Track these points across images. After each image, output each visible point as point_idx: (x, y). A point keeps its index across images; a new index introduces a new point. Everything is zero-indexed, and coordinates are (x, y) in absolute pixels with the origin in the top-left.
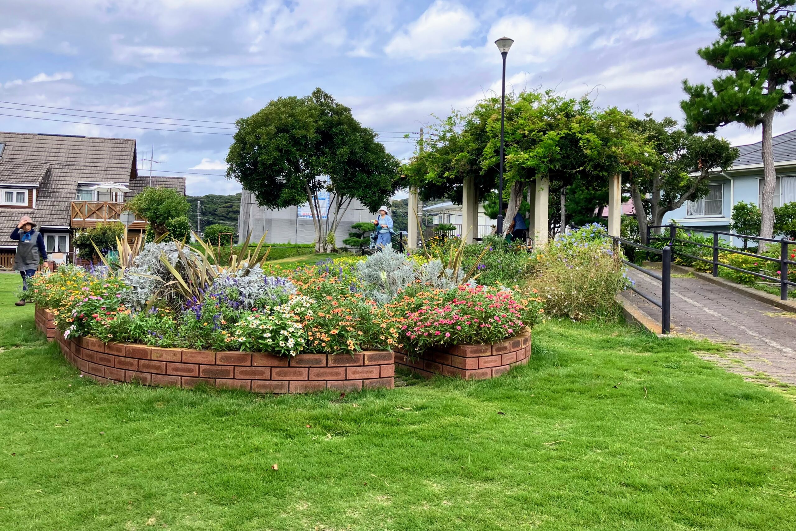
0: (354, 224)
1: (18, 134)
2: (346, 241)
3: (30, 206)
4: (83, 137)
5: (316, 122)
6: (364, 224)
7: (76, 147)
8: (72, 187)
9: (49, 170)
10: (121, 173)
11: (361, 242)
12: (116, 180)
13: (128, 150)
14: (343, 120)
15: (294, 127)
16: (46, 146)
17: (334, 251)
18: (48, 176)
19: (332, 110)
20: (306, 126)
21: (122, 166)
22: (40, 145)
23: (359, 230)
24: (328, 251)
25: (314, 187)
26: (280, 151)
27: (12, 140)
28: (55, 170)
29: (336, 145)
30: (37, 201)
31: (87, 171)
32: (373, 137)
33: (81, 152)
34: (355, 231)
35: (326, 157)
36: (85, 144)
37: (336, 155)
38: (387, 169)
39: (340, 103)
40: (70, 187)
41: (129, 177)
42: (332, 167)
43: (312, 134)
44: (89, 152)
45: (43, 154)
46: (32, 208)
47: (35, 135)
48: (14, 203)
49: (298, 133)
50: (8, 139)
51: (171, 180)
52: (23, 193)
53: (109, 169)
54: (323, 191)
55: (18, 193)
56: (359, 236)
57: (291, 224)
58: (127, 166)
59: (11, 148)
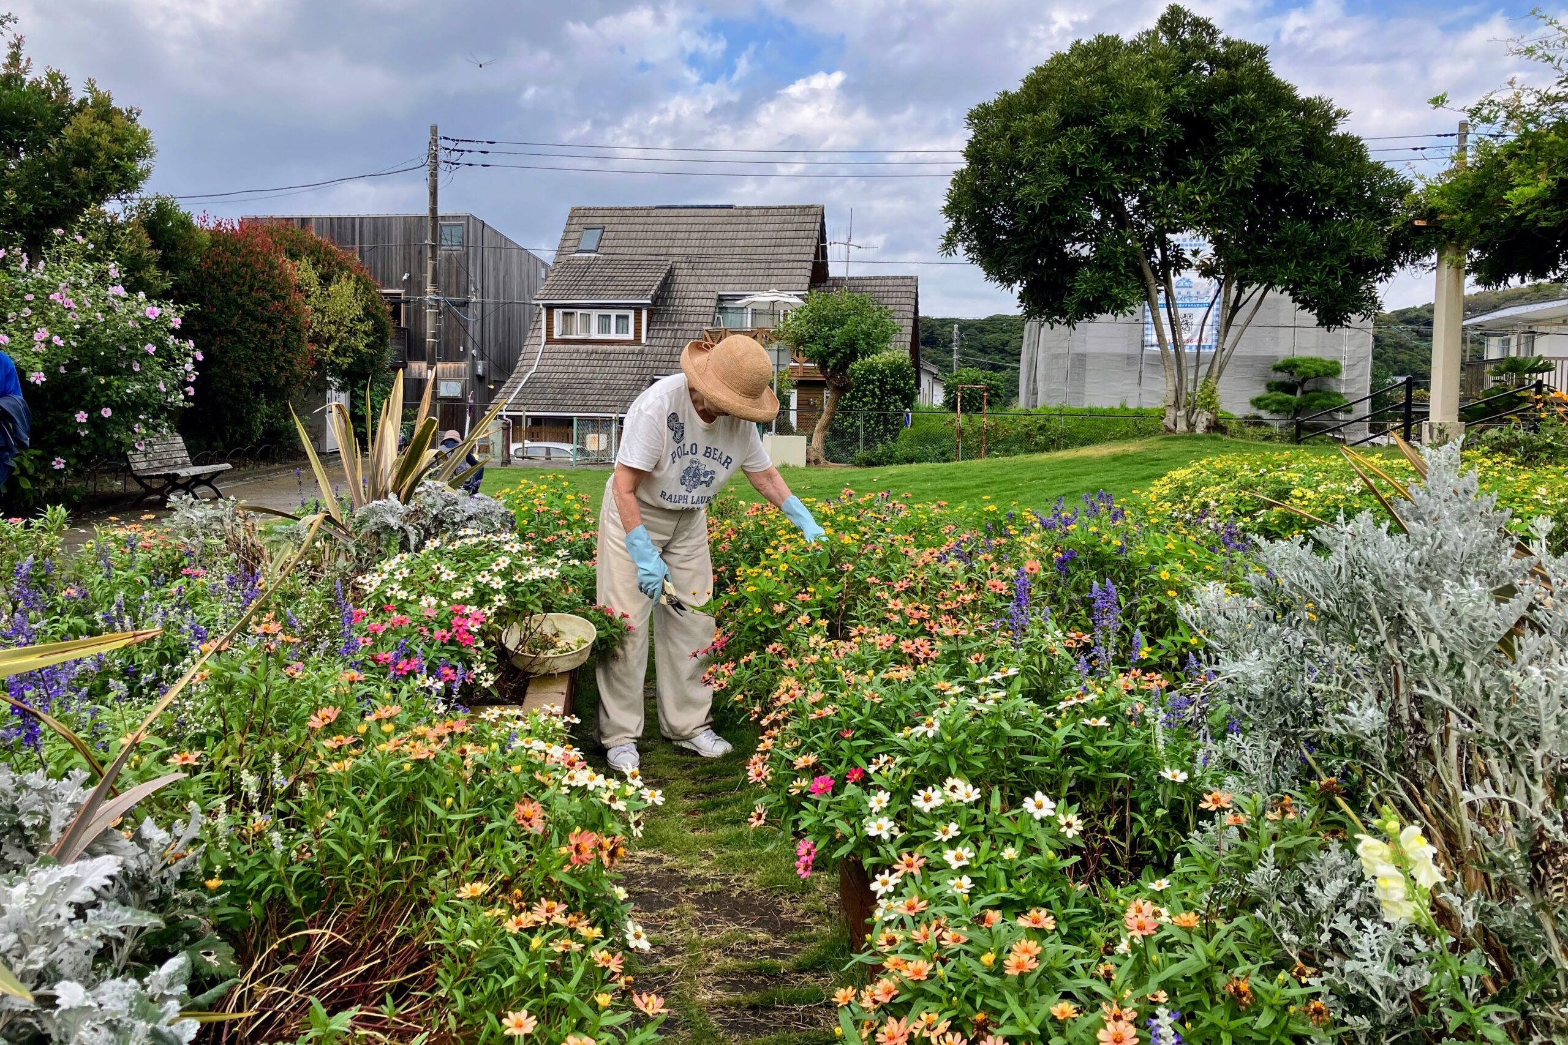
0: (1279, 362)
1: (625, 209)
2: (1259, 400)
3: (637, 340)
4: (730, 207)
5: (1168, 90)
6: (1304, 361)
7: (718, 228)
8: (709, 302)
9: (670, 273)
10: (795, 272)
11: (1294, 404)
12: (783, 287)
13: (808, 226)
14: (1243, 78)
15: (1106, 108)
16: (667, 228)
17: (1216, 427)
18: (667, 284)
19: (1214, 60)
20: (1139, 103)
21: (798, 257)
22: (658, 228)
23: (1292, 374)
24: (1200, 430)
25: (1165, 264)
26: (1071, 172)
27: (615, 220)
28: (680, 272)
29: (1221, 148)
30: (648, 330)
31: (734, 272)
32: (1330, 123)
33: (726, 235)
34: (1281, 377)
35: (1195, 182)
36: (734, 220)
37: (1221, 173)
38: (1371, 204)
39: (1235, 38)
40: (704, 302)
41: (808, 280)
42: (1210, 207)
43: (1154, 120)
44: (740, 235)
45: (663, 243)
46: (640, 344)
47: (650, 209)
48: (613, 336)
49: (1120, 122)
50: (608, 220)
51: (890, 282)
52: (627, 317)
53: (773, 265)
54: (1191, 275)
55: (618, 317)
56: (1290, 389)
57: (1128, 364)
58: (805, 257)
59: (612, 235)
